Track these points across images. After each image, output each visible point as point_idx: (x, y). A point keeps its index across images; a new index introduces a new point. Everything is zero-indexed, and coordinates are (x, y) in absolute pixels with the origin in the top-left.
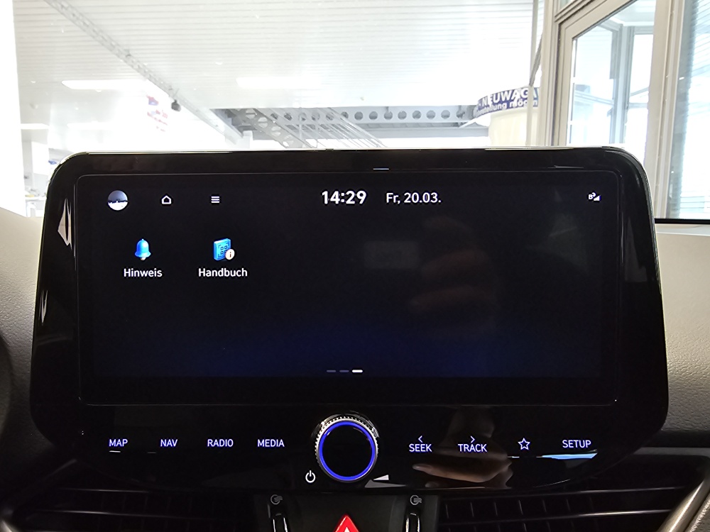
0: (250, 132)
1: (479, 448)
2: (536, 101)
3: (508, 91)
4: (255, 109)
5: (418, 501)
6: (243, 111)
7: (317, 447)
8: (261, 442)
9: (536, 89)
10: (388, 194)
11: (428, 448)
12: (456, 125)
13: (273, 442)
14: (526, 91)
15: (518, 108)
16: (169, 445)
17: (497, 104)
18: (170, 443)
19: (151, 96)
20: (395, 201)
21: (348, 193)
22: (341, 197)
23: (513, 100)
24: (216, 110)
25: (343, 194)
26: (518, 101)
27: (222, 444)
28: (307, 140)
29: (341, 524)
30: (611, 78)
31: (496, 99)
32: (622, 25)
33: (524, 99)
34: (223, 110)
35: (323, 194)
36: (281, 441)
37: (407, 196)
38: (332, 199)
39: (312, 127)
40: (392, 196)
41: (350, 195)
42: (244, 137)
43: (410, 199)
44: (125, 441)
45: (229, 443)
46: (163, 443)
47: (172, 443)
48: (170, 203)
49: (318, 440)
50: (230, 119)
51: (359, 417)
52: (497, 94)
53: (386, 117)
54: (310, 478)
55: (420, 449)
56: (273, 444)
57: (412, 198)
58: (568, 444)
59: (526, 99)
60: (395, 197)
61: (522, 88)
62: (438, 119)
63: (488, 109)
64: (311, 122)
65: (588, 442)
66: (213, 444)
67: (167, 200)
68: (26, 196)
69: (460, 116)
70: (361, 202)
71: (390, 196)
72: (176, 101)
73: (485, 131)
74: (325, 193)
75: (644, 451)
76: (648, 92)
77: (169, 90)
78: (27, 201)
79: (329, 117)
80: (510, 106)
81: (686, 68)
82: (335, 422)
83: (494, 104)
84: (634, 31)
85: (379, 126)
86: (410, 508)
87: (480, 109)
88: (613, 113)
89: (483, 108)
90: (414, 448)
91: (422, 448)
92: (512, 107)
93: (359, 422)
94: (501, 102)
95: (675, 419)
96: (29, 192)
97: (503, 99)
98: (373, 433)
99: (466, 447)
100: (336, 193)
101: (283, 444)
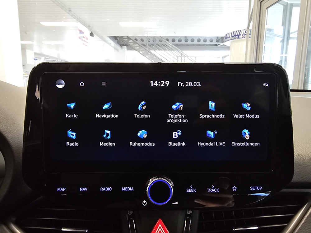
1: (216, 190)
2: (250, 35)
5: (190, 212)
7: (147, 190)
8: (124, 188)
9: (250, 30)
10: (179, 82)
11: (194, 190)
13: (129, 188)
16: (84, 190)
17: (234, 36)
18: (84, 189)
20: (182, 86)
21: (161, 82)
22: (158, 83)
24: (110, 36)
27: (107, 189)
28: (150, 51)
29: (158, 223)
35: (151, 82)
37: (187, 83)
38: (155, 84)
39: (153, 45)
40: (181, 83)
41: (163, 82)
44: (64, 189)
46: (81, 189)
48: (84, 85)
49: (148, 187)
51: (165, 177)
54: (145, 204)
55: (191, 191)
56: (129, 189)
57: (189, 84)
58: (253, 188)
60: (182, 84)
65: (261, 188)
66: (103, 189)
67: (82, 84)
69: (217, 41)
70: (167, 86)
71: (179, 83)
72: (92, 32)
77: (89, 27)
79: (161, 41)
82: (155, 180)
83: (232, 36)
84: (292, 6)
85: (182, 45)
86: (187, 215)
87: (226, 38)
89: (228, 38)
90: (189, 191)
92: (240, 38)
93: (165, 180)
95: (297, 177)
96: (25, 73)
98: (171, 185)
99: (210, 190)
100: (156, 82)
101: (133, 189)
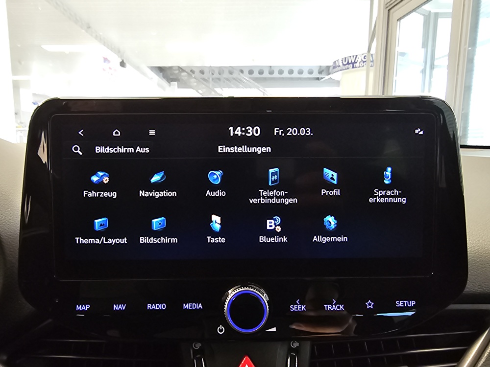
0: (176, 83)
1: (339, 307)
2: (372, 63)
3: (353, 56)
4: (179, 67)
5: (296, 344)
6: (171, 68)
7: (226, 306)
8: (186, 305)
9: (372, 55)
10: (275, 129)
11: (303, 308)
12: (318, 79)
13: (194, 305)
14: (365, 56)
15: (360, 68)
16: (120, 309)
17: (346, 65)
18: (120, 307)
19: (105, 57)
20: (280, 134)
21: (247, 128)
22: (242, 131)
23: (356, 63)
24: (152, 67)
25: (243, 129)
26: (360, 63)
27: (158, 307)
28: (215, 89)
29: (243, 362)
30: (422, 48)
31: (345, 61)
32: (430, 11)
33: (364, 62)
34: (156, 67)
35: (229, 129)
36: (200, 304)
37: (289, 130)
38: (236, 133)
39: (219, 79)
40: (278, 130)
41: (249, 129)
42: (172, 86)
43: (291, 133)
44: (88, 306)
45: (162, 306)
46: (115, 307)
47: (122, 307)
48: (119, 135)
49: (227, 304)
50: (162, 74)
51: (255, 287)
52: (345, 58)
53: (269, 74)
54: (221, 331)
55: (297, 309)
56: (194, 307)
57: (292, 131)
58: (400, 304)
59: (366, 61)
60: (280, 131)
61: (363, 54)
62: (305, 75)
63: (339, 68)
64: (218, 76)
65: (413, 303)
66: (151, 307)
67: (117, 133)
68: (17, 127)
69: (320, 73)
72: (123, 61)
73: (337, 83)
74: (231, 128)
75: (452, 307)
76: (447, 57)
77: (118, 52)
78: (17, 131)
79: (231, 73)
80: (355, 66)
81: (473, 42)
82: (238, 291)
83: (344, 65)
84: (438, 16)
85: (265, 79)
86: (291, 350)
87: (334, 68)
88: (424, 71)
89: (336, 67)
90: (294, 308)
91: (299, 308)
92: (356, 67)
93: (255, 291)
94: (348, 63)
95: (472, 285)
96: (19, 124)
97: (350, 62)
98: (265, 298)
99: (330, 307)
100: (239, 128)
101: (201, 307)
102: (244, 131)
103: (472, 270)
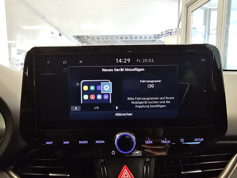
1: (168, 142)
2: (180, 33)
4: (87, 36)
5: (148, 160)
6: (83, 36)
7: (116, 142)
8: (97, 141)
9: (179, 29)
10: (137, 59)
11: (151, 142)
12: (154, 41)
13: (101, 141)
14: (176, 29)
15: (174, 35)
20: (140, 62)
26: (174, 33)
27: (84, 142)
29: (124, 168)
32: (207, 8)
33: (176, 32)
35: (116, 60)
38: (119, 61)
40: (139, 60)
41: (125, 60)
43: (145, 61)
44: (52, 142)
45: (86, 142)
46: (64, 143)
47: (67, 143)
49: (116, 140)
50: (79, 39)
51: (129, 132)
54: (113, 153)
55: (149, 143)
56: (101, 142)
58: (196, 140)
65: (203, 139)
66: (81, 142)
67: (65, 62)
70: (129, 62)
75: (219, 142)
77: (58, 29)
79: (112, 38)
80: (171, 34)
82: (120, 135)
84: (211, 10)
86: (146, 162)
88: (205, 36)
90: (147, 142)
93: (129, 134)
94: (168, 33)
95: (230, 132)
99: (164, 142)
100: (121, 59)
101: (104, 142)
102: (123, 61)
103: (229, 125)
